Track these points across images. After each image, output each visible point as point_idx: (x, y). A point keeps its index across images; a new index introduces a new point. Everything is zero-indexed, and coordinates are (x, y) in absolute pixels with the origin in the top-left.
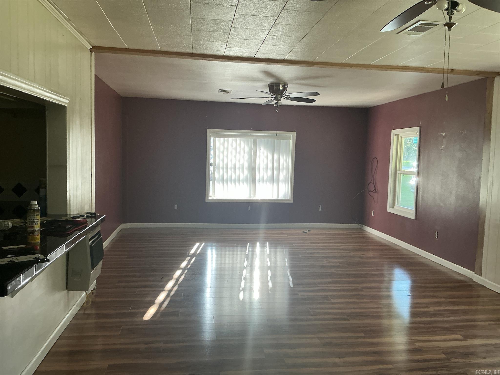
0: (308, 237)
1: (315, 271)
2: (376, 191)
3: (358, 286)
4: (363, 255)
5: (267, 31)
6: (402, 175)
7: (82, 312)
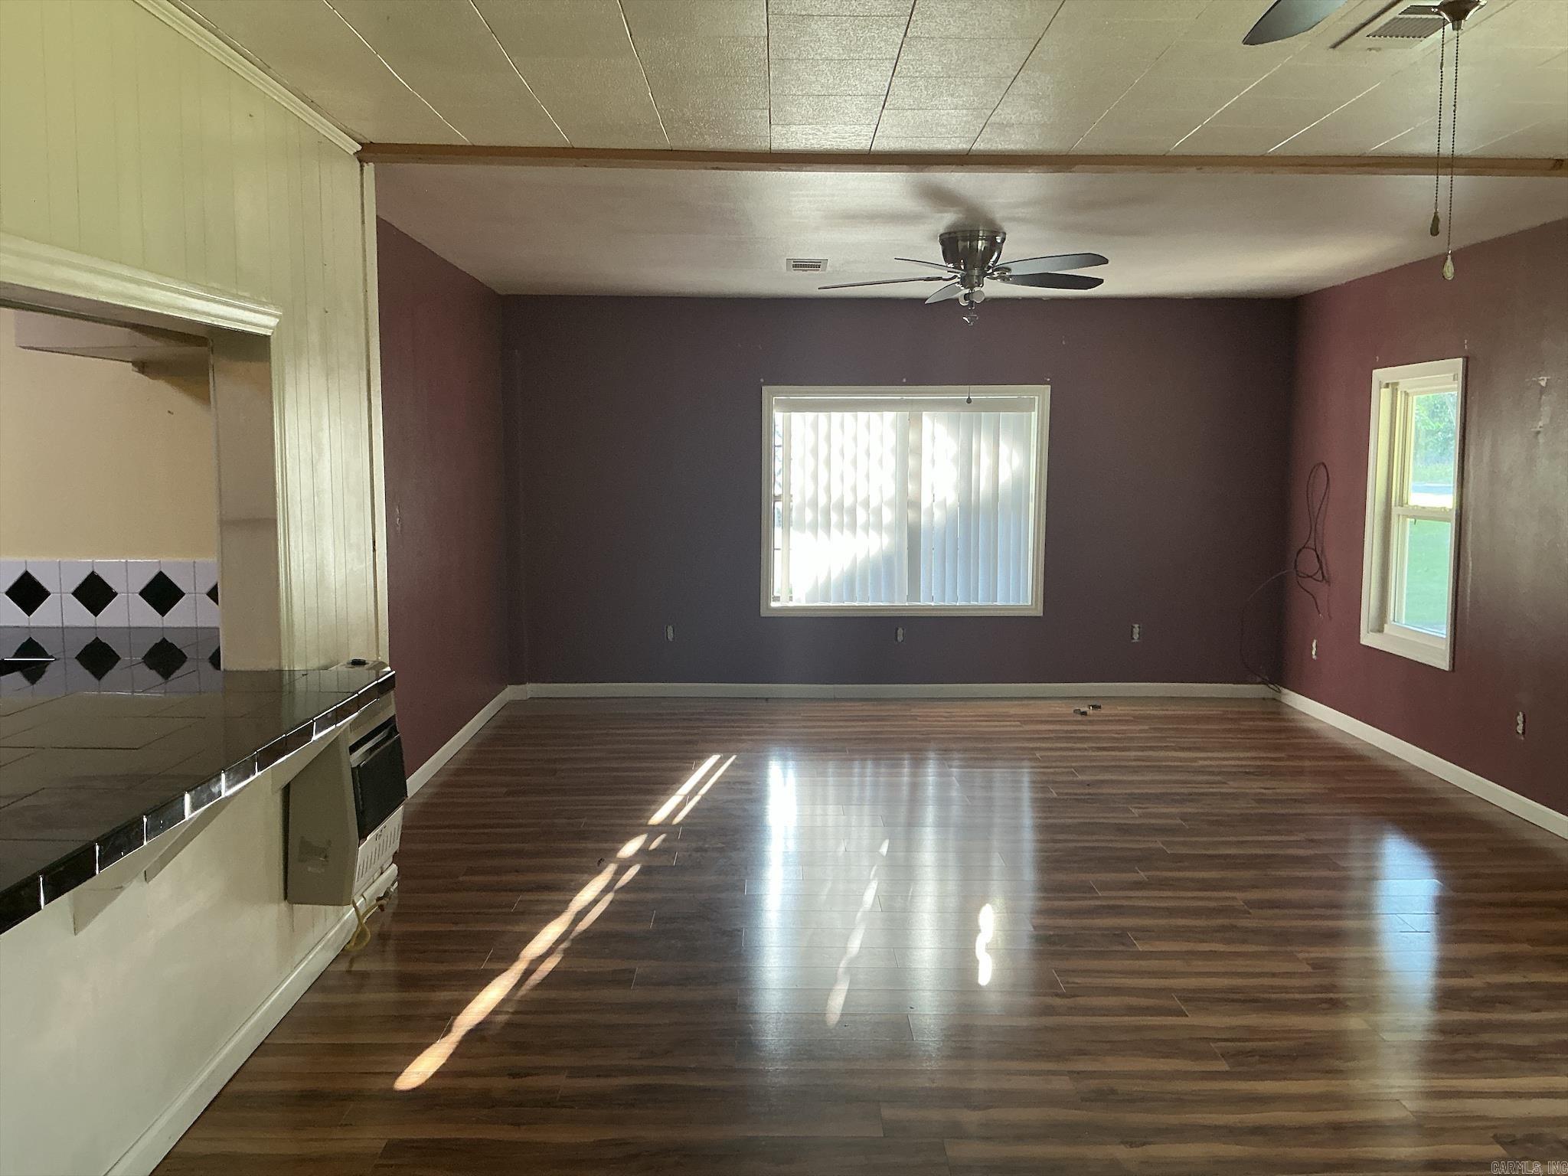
0: (1089, 728)
1: (1096, 844)
2: (1323, 577)
3: (1234, 898)
4: (1267, 791)
5: (890, 65)
6: (1408, 519)
7: (343, 966)
